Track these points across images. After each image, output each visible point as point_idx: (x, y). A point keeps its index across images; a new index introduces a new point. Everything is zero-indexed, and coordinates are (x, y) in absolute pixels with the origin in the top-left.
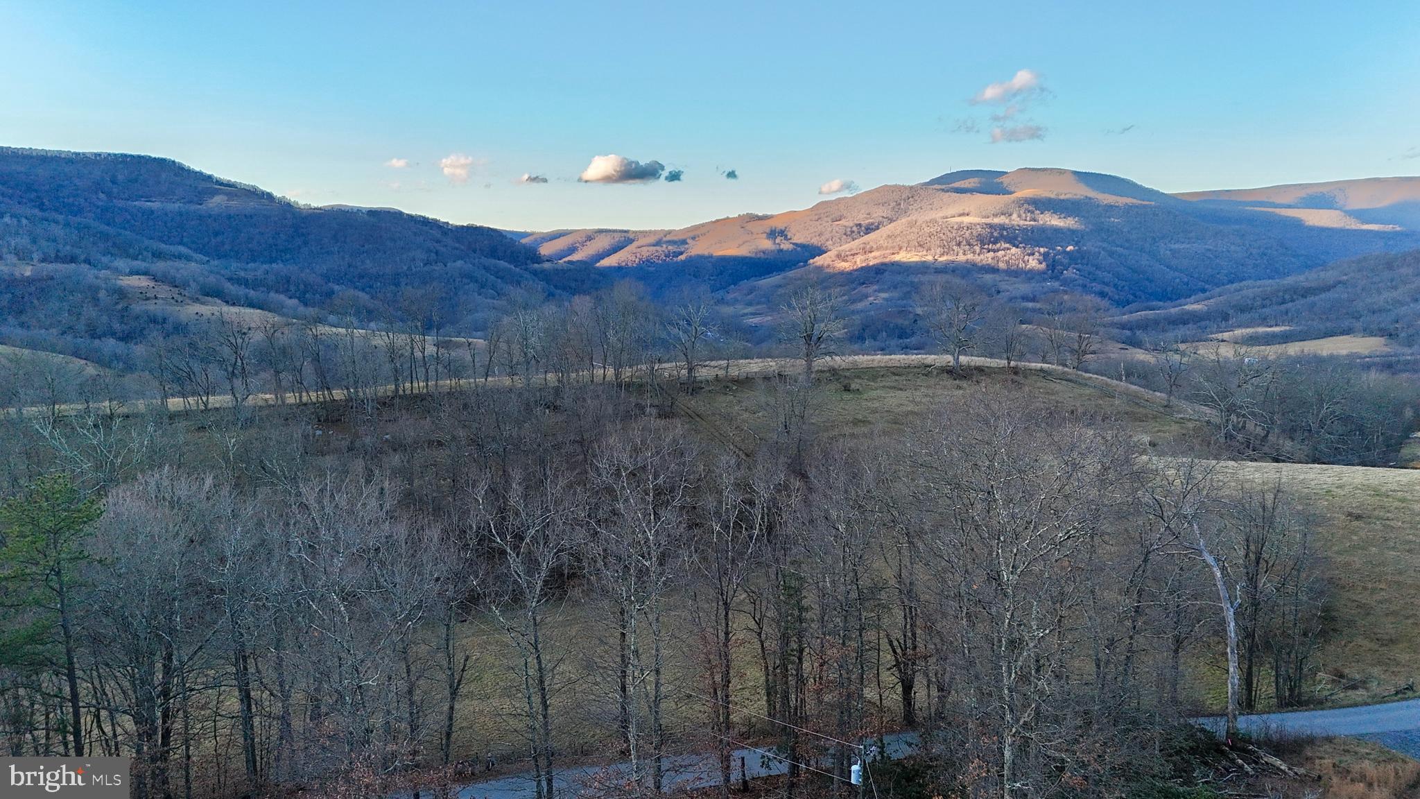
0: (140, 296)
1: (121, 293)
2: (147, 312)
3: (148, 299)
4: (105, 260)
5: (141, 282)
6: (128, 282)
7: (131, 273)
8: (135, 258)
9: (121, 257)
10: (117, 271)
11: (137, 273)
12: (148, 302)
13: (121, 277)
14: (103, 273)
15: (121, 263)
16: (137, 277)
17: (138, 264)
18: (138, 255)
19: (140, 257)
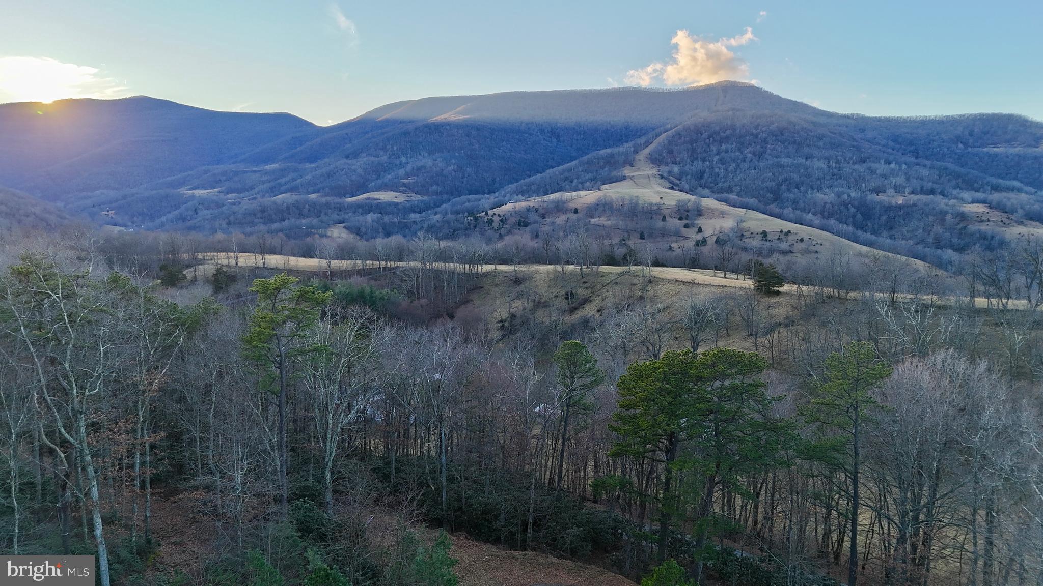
0: (977, 219)
1: (963, 217)
2: (979, 231)
3: (982, 221)
4: (955, 192)
5: (980, 209)
6: (969, 209)
7: (973, 202)
8: (977, 191)
9: (967, 189)
10: (963, 201)
11: (978, 202)
12: (980, 224)
13: (965, 205)
14: (952, 202)
15: (966, 195)
16: (977, 205)
17: (980, 195)
18: (980, 188)
19: (982, 190)
